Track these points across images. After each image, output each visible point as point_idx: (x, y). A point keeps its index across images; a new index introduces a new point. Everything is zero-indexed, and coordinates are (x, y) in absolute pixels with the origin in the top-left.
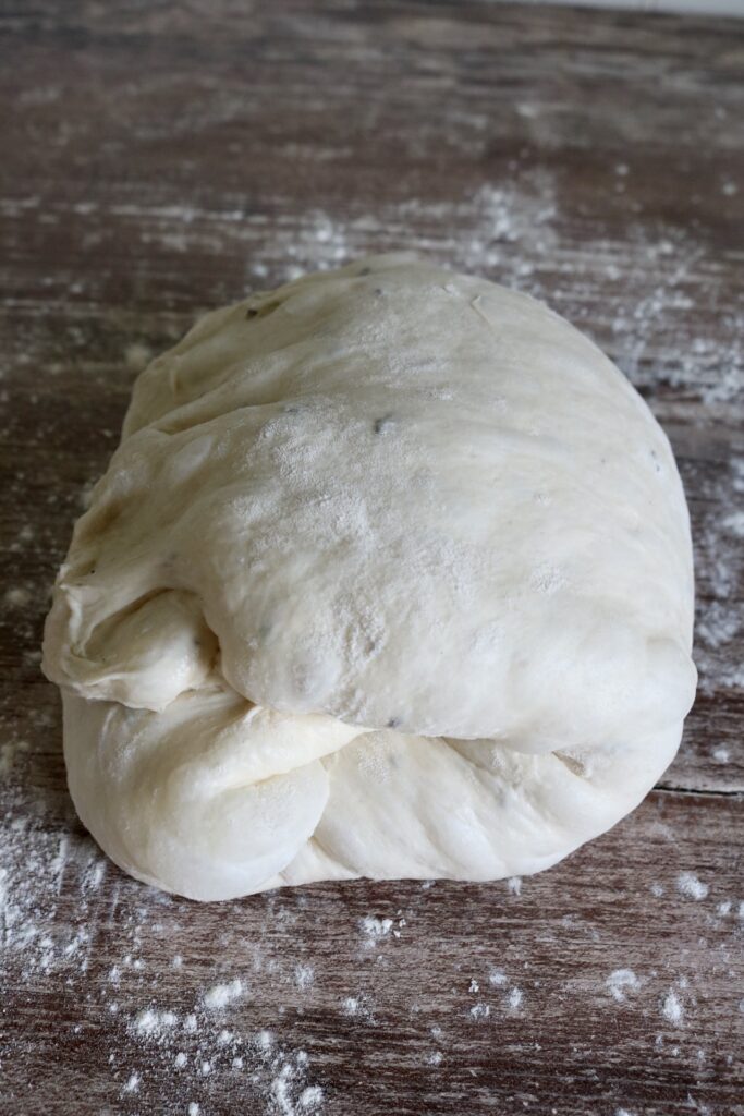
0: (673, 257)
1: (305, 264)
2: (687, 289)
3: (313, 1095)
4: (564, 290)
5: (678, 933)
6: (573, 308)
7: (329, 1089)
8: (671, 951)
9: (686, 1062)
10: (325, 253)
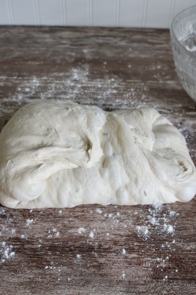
0: (114, 82)
1: (30, 87)
2: (116, 89)
3: (13, 253)
4: (87, 90)
5: (95, 220)
6: (89, 94)
7: (16, 252)
8: (92, 224)
9: (93, 245)
10: (34, 85)
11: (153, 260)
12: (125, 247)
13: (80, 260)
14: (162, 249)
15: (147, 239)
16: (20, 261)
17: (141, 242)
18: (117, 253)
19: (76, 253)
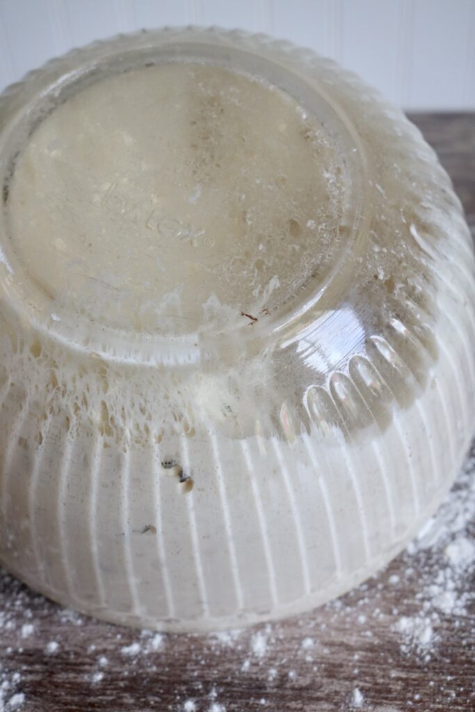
12: (362, 684)
15: (428, 658)
17: (412, 667)
18: (336, 704)
19: (211, 701)
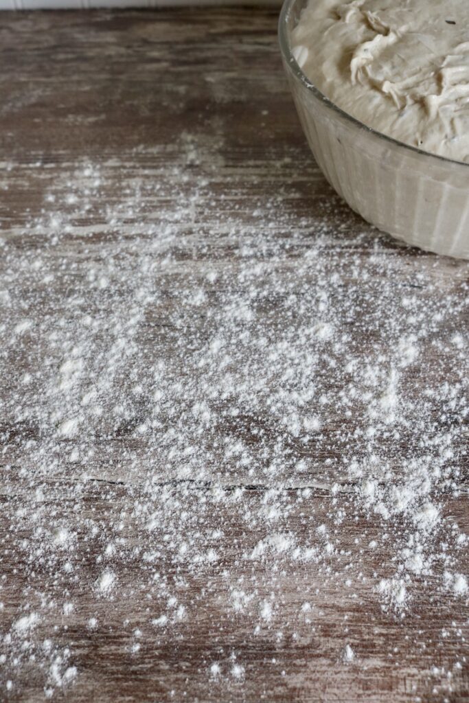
0: (291, 166)
1: (76, 192)
3: (72, 672)
4: (226, 194)
7: (81, 668)
9: (270, 639)
10: (88, 183)
11: (423, 672)
12: (352, 641)
13: (241, 682)
14: (444, 643)
15: (403, 615)
16: (92, 692)
17: (391, 624)
18: (332, 659)
19: (232, 663)
